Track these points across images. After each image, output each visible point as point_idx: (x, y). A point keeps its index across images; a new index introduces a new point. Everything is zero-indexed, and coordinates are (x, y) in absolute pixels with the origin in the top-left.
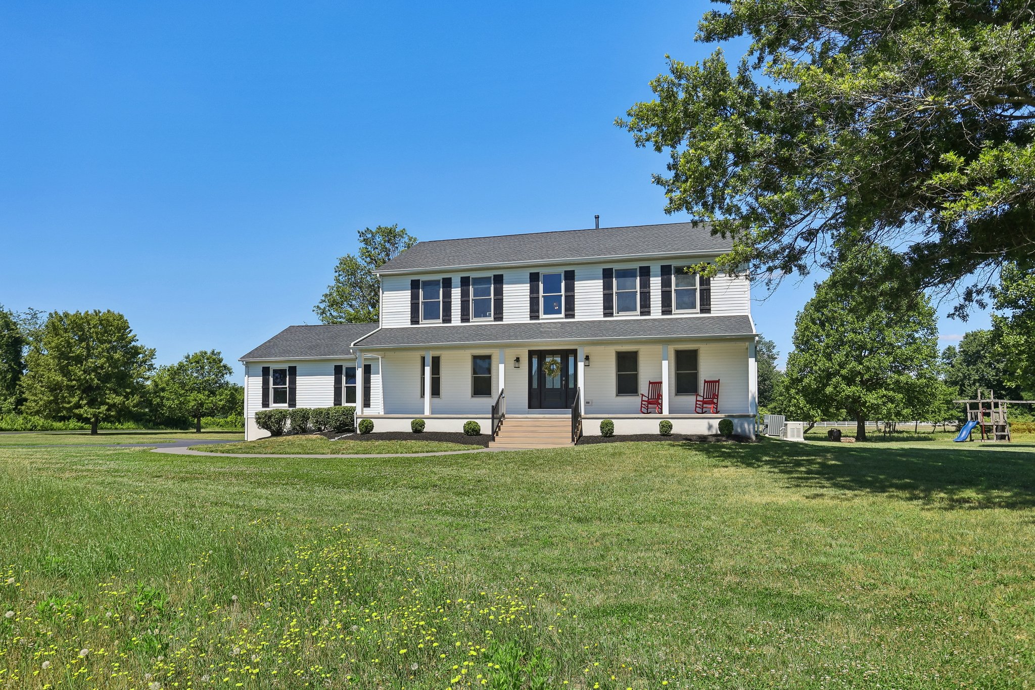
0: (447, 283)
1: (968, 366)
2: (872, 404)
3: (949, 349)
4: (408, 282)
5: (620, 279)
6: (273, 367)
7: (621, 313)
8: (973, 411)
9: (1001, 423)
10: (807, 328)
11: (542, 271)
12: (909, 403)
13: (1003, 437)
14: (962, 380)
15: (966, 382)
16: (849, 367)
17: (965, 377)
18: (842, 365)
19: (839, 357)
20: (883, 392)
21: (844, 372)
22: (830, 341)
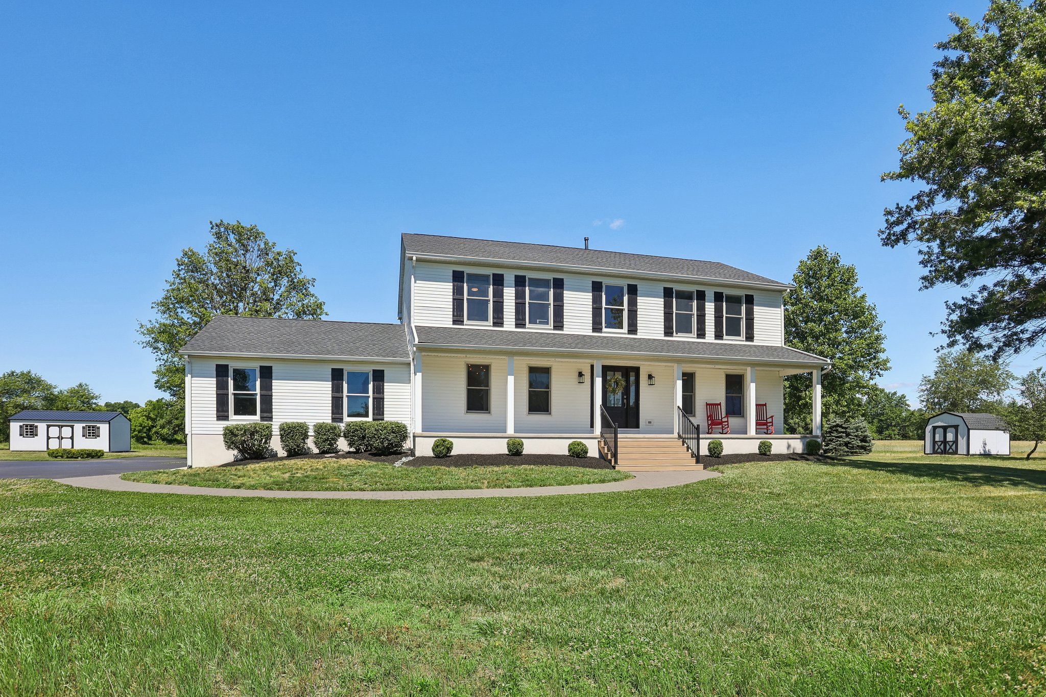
0: (499, 281)
4: (449, 271)
5: (679, 300)
6: (233, 365)
7: (679, 334)
11: (606, 281)
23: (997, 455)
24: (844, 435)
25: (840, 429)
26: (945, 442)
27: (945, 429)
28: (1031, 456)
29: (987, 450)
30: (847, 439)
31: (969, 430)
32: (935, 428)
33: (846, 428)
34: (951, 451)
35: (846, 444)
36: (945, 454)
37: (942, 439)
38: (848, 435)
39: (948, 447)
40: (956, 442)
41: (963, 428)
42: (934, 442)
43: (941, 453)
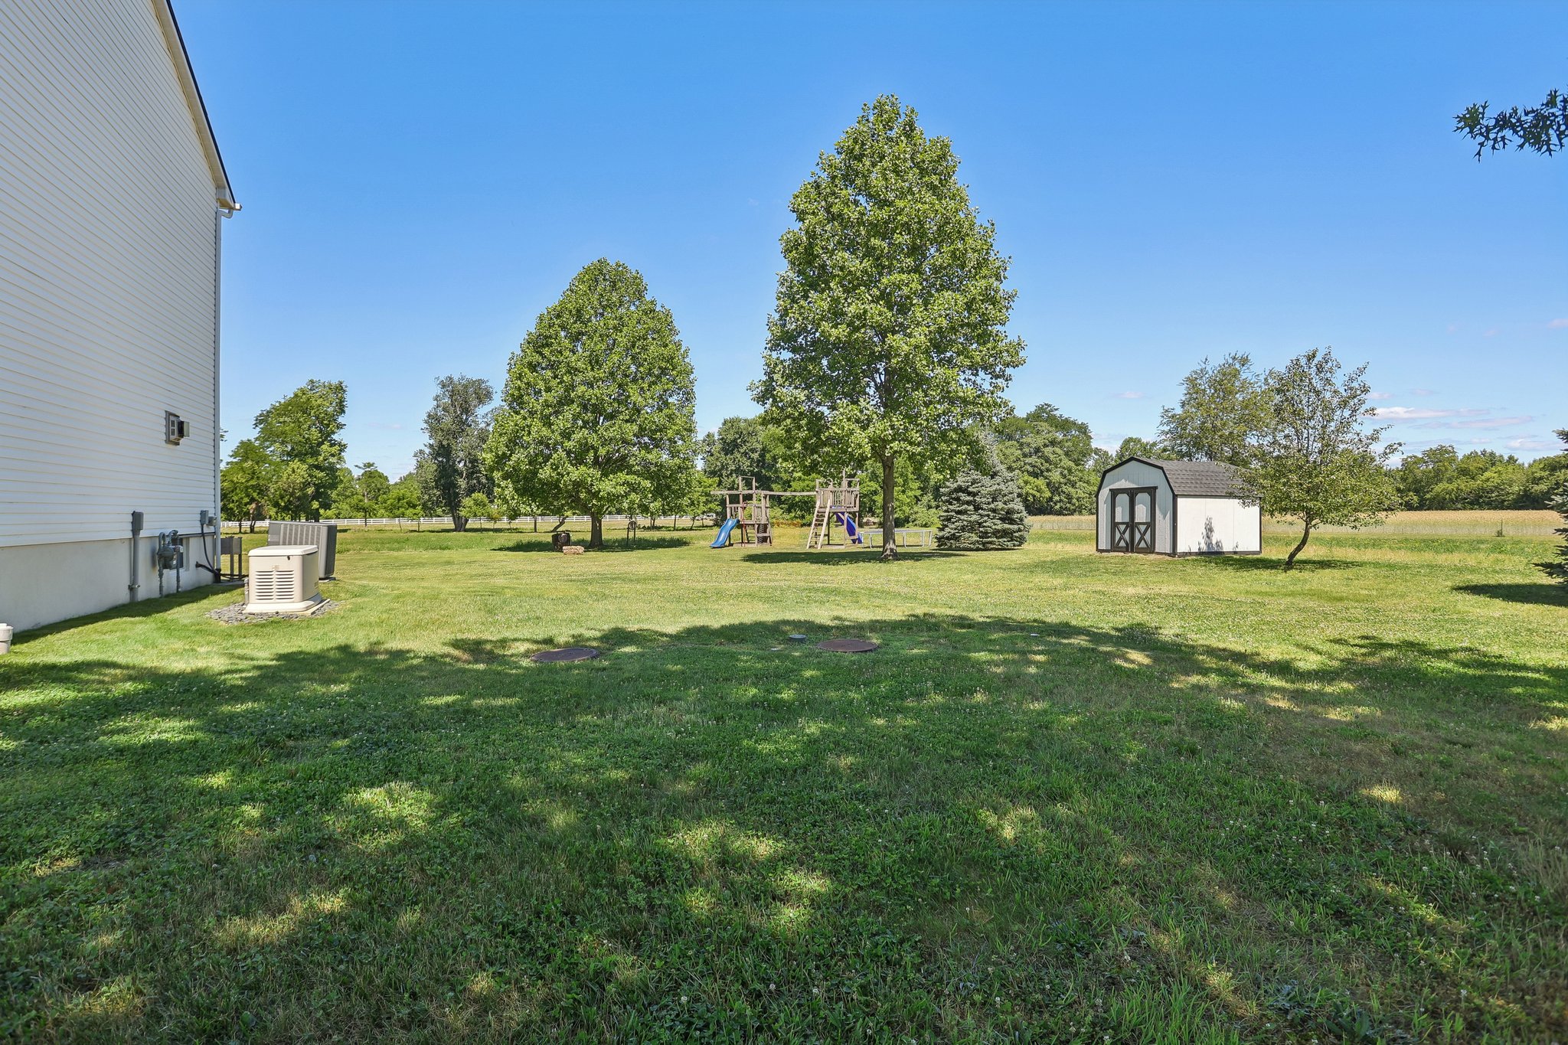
1: (726, 454)
2: (608, 494)
3: (708, 436)
8: (733, 506)
9: (763, 522)
10: (520, 377)
12: (658, 492)
13: (764, 540)
14: (720, 470)
15: (724, 473)
16: (576, 436)
17: (723, 466)
18: (567, 435)
19: (561, 423)
20: (622, 476)
21: (569, 444)
22: (551, 397)
23: (1235, 553)
24: (971, 507)
25: (964, 497)
26: (1132, 525)
27: (1132, 494)
28: (1300, 556)
29: (1214, 542)
30: (975, 517)
31: (1175, 497)
32: (1114, 493)
33: (974, 494)
34: (1143, 545)
35: (971, 527)
36: (1132, 551)
37: (1127, 519)
38: (977, 508)
39: (1138, 536)
40: (1151, 525)
41: (1164, 495)
42: (1114, 525)
43: (1126, 550)
